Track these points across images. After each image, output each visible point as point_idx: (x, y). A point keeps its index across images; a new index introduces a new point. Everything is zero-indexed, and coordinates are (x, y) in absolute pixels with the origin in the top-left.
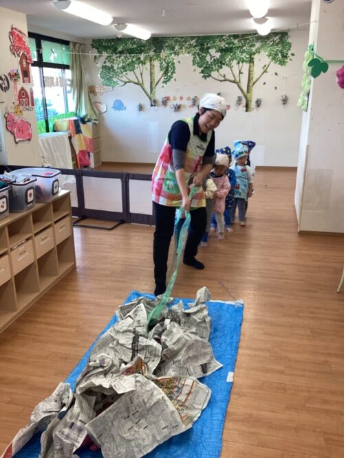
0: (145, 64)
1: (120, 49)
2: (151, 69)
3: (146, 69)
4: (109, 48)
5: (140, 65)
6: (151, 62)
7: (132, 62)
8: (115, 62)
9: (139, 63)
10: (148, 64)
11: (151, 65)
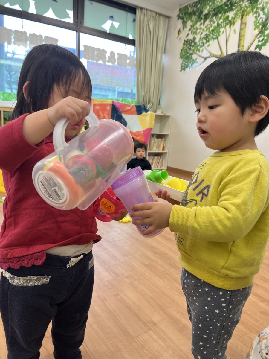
0: (234, 23)
1: (206, 12)
2: (241, 29)
3: (235, 31)
4: (194, 13)
5: (228, 27)
6: (242, 18)
7: (218, 25)
8: (198, 31)
9: (227, 24)
10: (238, 22)
11: (241, 23)
